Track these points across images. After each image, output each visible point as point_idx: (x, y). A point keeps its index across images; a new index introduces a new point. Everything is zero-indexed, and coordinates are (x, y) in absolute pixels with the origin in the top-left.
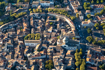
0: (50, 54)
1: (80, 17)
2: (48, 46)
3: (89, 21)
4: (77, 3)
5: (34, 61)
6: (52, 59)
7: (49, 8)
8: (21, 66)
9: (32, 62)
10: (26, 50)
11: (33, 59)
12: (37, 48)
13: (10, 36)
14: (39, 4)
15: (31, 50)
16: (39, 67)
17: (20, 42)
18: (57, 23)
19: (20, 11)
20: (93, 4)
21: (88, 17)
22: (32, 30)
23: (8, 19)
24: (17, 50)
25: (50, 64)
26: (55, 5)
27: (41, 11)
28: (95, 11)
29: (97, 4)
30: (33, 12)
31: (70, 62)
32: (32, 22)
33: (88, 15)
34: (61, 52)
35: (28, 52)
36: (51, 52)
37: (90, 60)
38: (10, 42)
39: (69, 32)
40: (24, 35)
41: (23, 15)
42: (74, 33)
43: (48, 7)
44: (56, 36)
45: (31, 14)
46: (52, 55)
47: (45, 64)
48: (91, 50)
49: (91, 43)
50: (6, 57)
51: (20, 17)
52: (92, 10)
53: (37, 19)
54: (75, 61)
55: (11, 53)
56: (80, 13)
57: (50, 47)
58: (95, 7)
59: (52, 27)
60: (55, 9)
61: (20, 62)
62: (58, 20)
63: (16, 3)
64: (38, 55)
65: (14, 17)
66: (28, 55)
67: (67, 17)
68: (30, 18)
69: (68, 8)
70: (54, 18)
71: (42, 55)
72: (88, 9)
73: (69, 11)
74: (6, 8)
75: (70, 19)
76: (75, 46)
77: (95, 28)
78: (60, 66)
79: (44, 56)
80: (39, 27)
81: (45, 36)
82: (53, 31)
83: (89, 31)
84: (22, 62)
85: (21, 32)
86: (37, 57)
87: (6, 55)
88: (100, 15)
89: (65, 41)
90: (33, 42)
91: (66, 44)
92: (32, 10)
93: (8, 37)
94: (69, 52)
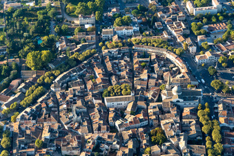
0: (154, 117)
1: (190, 49)
2: (148, 105)
3: (208, 54)
4: (179, 25)
5: (130, 132)
6: (159, 126)
7: (133, 39)
8: (109, 144)
9: (126, 134)
10: (111, 115)
11: (128, 129)
12: (129, 109)
13: (77, 93)
14: (115, 33)
15: (120, 114)
16: (140, 142)
17: (96, 102)
18: (152, 62)
19: (84, 48)
20: (206, 24)
21: (205, 47)
22: (113, 78)
23: (66, 64)
24: (96, 117)
25: (159, 135)
26: (141, 31)
27: (120, 44)
28: (212, 36)
29: (213, 23)
30: (107, 48)
31: (193, 128)
32: (109, 65)
33: (202, 44)
34: (174, 112)
35: (115, 118)
36: (154, 114)
37: (226, 121)
38: (79, 103)
39: (179, 76)
40: (101, 89)
41: (91, 55)
42: (187, 76)
43: (131, 37)
44: (156, 85)
45: (105, 51)
46: (158, 119)
47: (150, 135)
48: (224, 103)
49: (219, 91)
50: (80, 132)
51: (86, 58)
52: (207, 34)
53: (116, 58)
54: (201, 125)
55: (86, 123)
56: (189, 41)
57: (152, 104)
58: (211, 29)
59: (146, 71)
60: (144, 39)
61: (106, 137)
62: (153, 57)
63: (72, 34)
64: (135, 121)
65: (76, 60)
66: (117, 123)
67: (168, 51)
68: (103, 58)
69: (166, 36)
70: (146, 55)
71: (141, 120)
72: (200, 34)
73: (169, 40)
74: (58, 45)
75: (175, 53)
76: (194, 99)
77: (220, 66)
78: (178, 136)
79: (145, 123)
80: (123, 73)
81: (139, 87)
82: (149, 77)
83: (211, 72)
84: (109, 137)
85: (95, 85)
86: (133, 125)
87: (78, 128)
88: (224, 42)
89: (178, 92)
90: (121, 100)
91: (180, 97)
92: (104, 44)
93: (75, 95)
94: (187, 111)
